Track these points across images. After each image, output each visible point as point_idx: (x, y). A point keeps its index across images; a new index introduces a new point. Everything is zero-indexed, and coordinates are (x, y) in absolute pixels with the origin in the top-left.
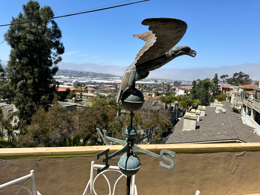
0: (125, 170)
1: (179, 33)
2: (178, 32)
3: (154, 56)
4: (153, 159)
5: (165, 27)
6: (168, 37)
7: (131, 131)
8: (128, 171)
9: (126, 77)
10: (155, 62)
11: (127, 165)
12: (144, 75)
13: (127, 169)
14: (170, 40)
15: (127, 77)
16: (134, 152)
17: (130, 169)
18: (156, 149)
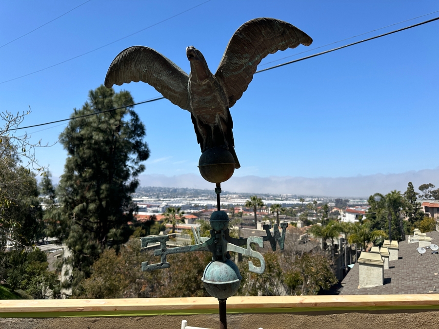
4: (298, 322)
18: (301, 303)
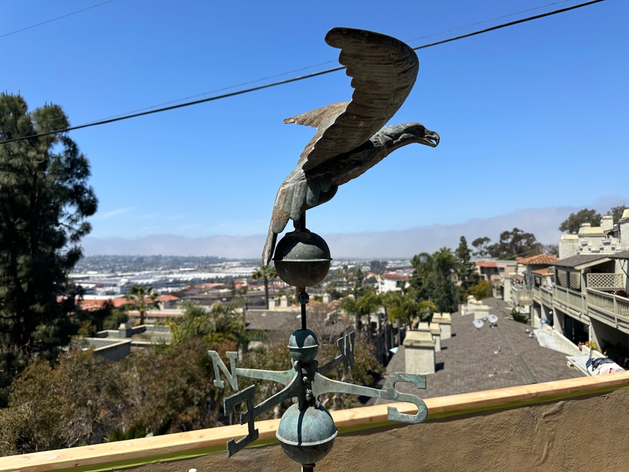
0: (299, 447)
1: (405, 75)
2: (403, 73)
3: (349, 140)
4: (348, 447)
5: (375, 55)
6: (381, 88)
7: (306, 340)
8: (307, 447)
9: (282, 202)
10: (349, 160)
11: (303, 433)
12: (325, 191)
13: (303, 444)
14: (385, 97)
15: (285, 200)
16: (316, 395)
17: (311, 441)
18: (352, 420)
